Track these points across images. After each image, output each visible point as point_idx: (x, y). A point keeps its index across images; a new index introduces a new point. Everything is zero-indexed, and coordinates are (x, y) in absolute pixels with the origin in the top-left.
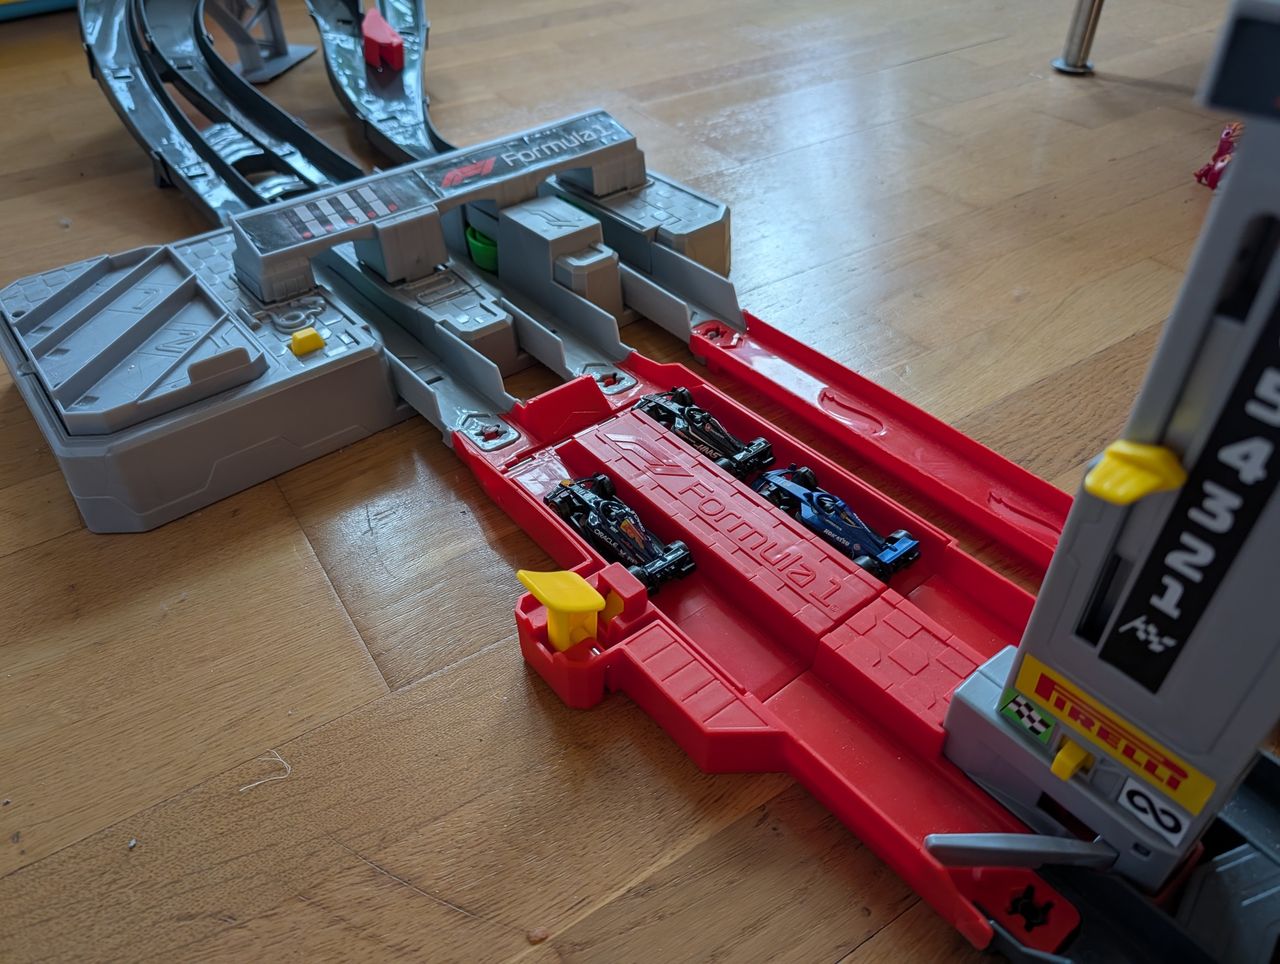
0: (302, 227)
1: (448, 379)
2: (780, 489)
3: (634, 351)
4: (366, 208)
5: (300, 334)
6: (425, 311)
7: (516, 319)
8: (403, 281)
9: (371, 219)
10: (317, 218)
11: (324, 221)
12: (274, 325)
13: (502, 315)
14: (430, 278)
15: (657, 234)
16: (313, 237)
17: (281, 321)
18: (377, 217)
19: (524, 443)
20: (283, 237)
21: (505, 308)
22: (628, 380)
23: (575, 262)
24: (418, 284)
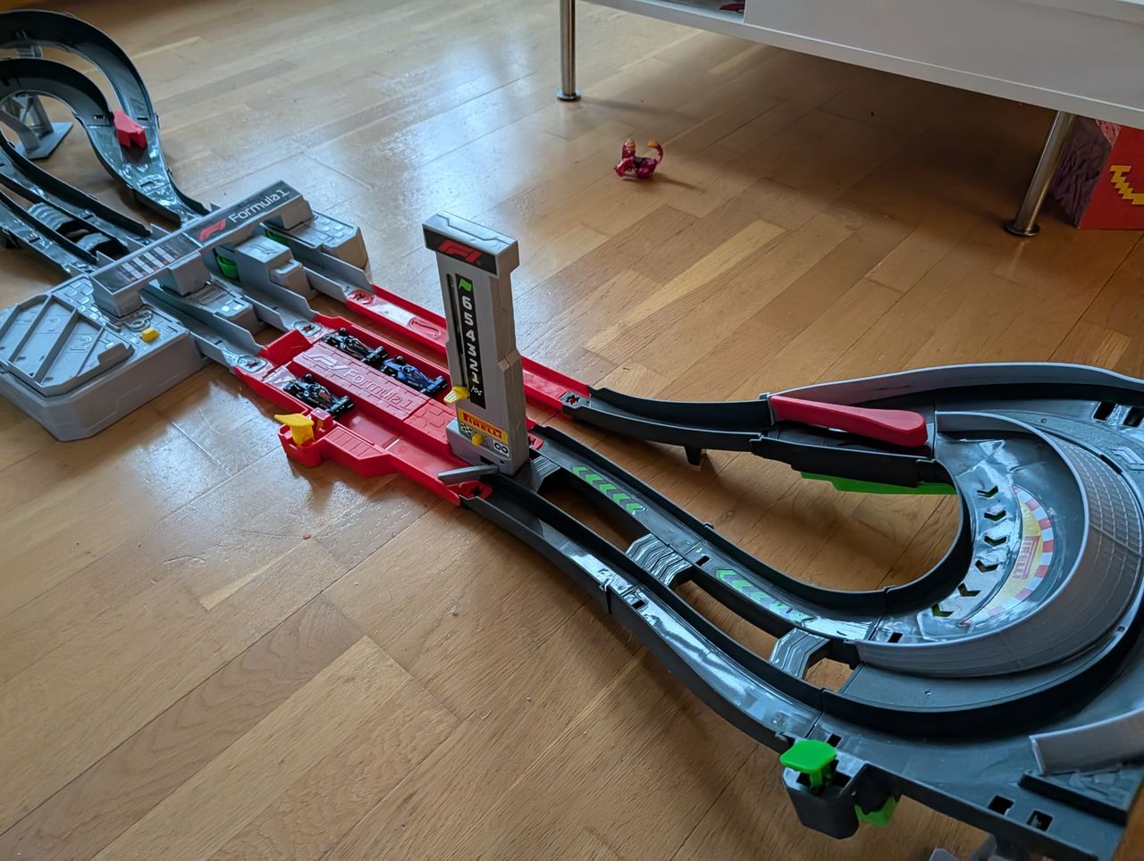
0: (130, 276)
1: (225, 341)
2: (389, 367)
3: (318, 313)
4: (161, 259)
5: (146, 332)
6: (205, 308)
7: (255, 307)
8: (189, 294)
9: (166, 265)
10: (136, 269)
11: (141, 270)
12: (129, 329)
13: (247, 305)
14: (203, 289)
15: (322, 248)
16: (137, 280)
17: (132, 326)
18: (169, 263)
19: (271, 366)
20: (121, 282)
21: (248, 301)
22: (317, 327)
23: (280, 272)
24: (198, 294)
